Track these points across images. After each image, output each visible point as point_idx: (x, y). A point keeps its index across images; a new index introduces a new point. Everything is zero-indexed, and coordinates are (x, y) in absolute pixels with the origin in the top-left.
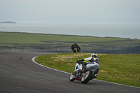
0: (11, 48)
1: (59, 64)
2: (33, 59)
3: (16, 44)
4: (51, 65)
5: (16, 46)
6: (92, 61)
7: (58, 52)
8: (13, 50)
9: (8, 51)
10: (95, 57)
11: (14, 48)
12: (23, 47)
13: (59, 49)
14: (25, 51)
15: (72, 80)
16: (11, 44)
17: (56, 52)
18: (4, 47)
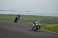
0: (28, 22)
1: (48, 28)
3: (31, 20)
4: (45, 29)
7: (48, 23)
8: (29, 23)
9: (27, 23)
11: (30, 22)
13: (48, 22)
15: (32, 30)
16: (28, 20)
17: (47, 23)
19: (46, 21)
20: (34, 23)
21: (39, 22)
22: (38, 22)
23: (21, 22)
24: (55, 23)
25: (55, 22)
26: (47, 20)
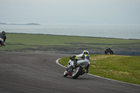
0: (35, 50)
2: (57, 61)
3: (40, 46)
5: (40, 48)
6: (83, 58)
8: (37, 52)
9: (32, 52)
10: (87, 53)
11: (38, 49)
12: (47, 49)
14: (49, 53)
18: (28, 49)
19: (78, 48)
20: (71, 58)
21: (86, 56)
22: (81, 55)
23: (16, 51)
24: (98, 54)
25: (99, 51)
26: (80, 45)
